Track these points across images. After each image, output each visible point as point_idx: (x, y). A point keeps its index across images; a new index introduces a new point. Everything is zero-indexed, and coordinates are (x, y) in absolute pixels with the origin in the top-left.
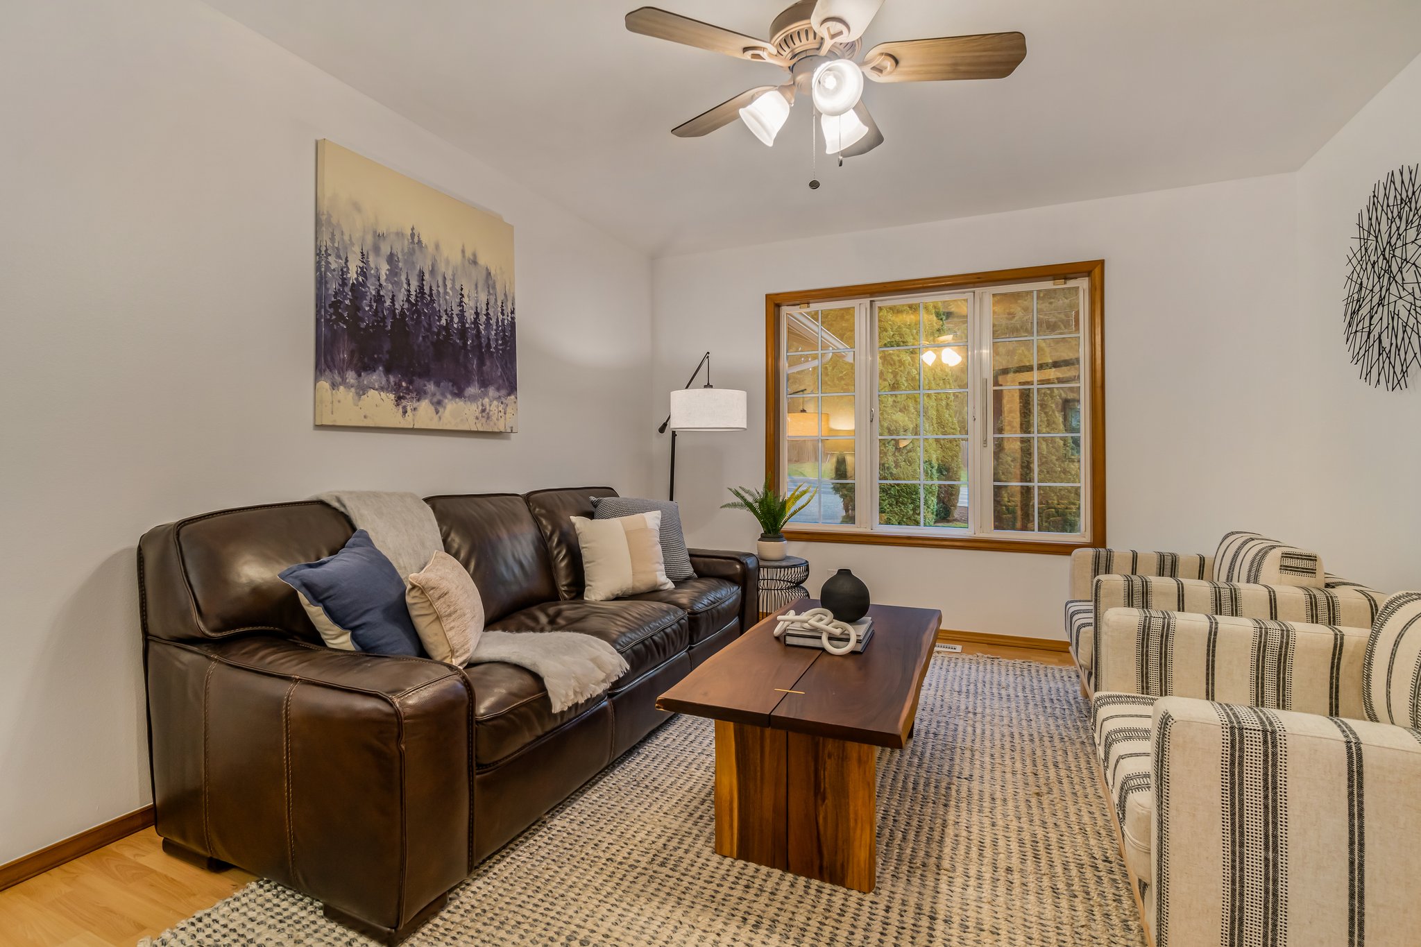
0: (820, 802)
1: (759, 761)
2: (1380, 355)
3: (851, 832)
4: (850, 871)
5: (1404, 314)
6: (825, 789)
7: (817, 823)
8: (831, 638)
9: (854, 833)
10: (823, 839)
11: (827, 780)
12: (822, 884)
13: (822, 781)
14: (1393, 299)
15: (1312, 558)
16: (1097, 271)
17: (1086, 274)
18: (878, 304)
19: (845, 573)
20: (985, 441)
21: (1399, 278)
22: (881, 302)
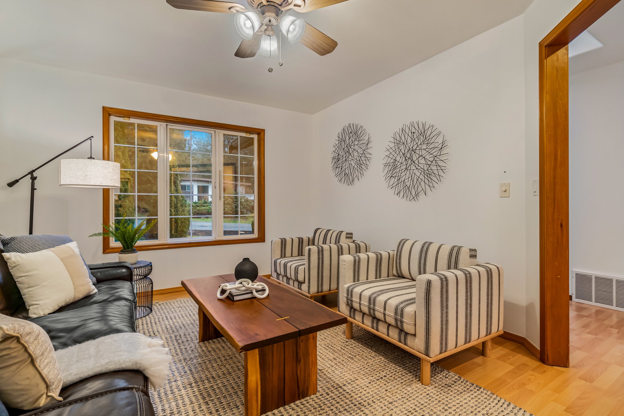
0: (298, 364)
1: (271, 360)
2: (345, 175)
3: (310, 370)
4: (310, 388)
5: (353, 164)
6: (300, 357)
7: (297, 374)
8: (257, 291)
9: (312, 370)
10: (299, 381)
11: (301, 353)
12: (301, 401)
13: (299, 354)
14: (350, 159)
15: (352, 234)
16: (262, 133)
17: (257, 133)
18: (169, 127)
19: (246, 260)
20: (220, 198)
21: (352, 154)
22: (171, 126)
